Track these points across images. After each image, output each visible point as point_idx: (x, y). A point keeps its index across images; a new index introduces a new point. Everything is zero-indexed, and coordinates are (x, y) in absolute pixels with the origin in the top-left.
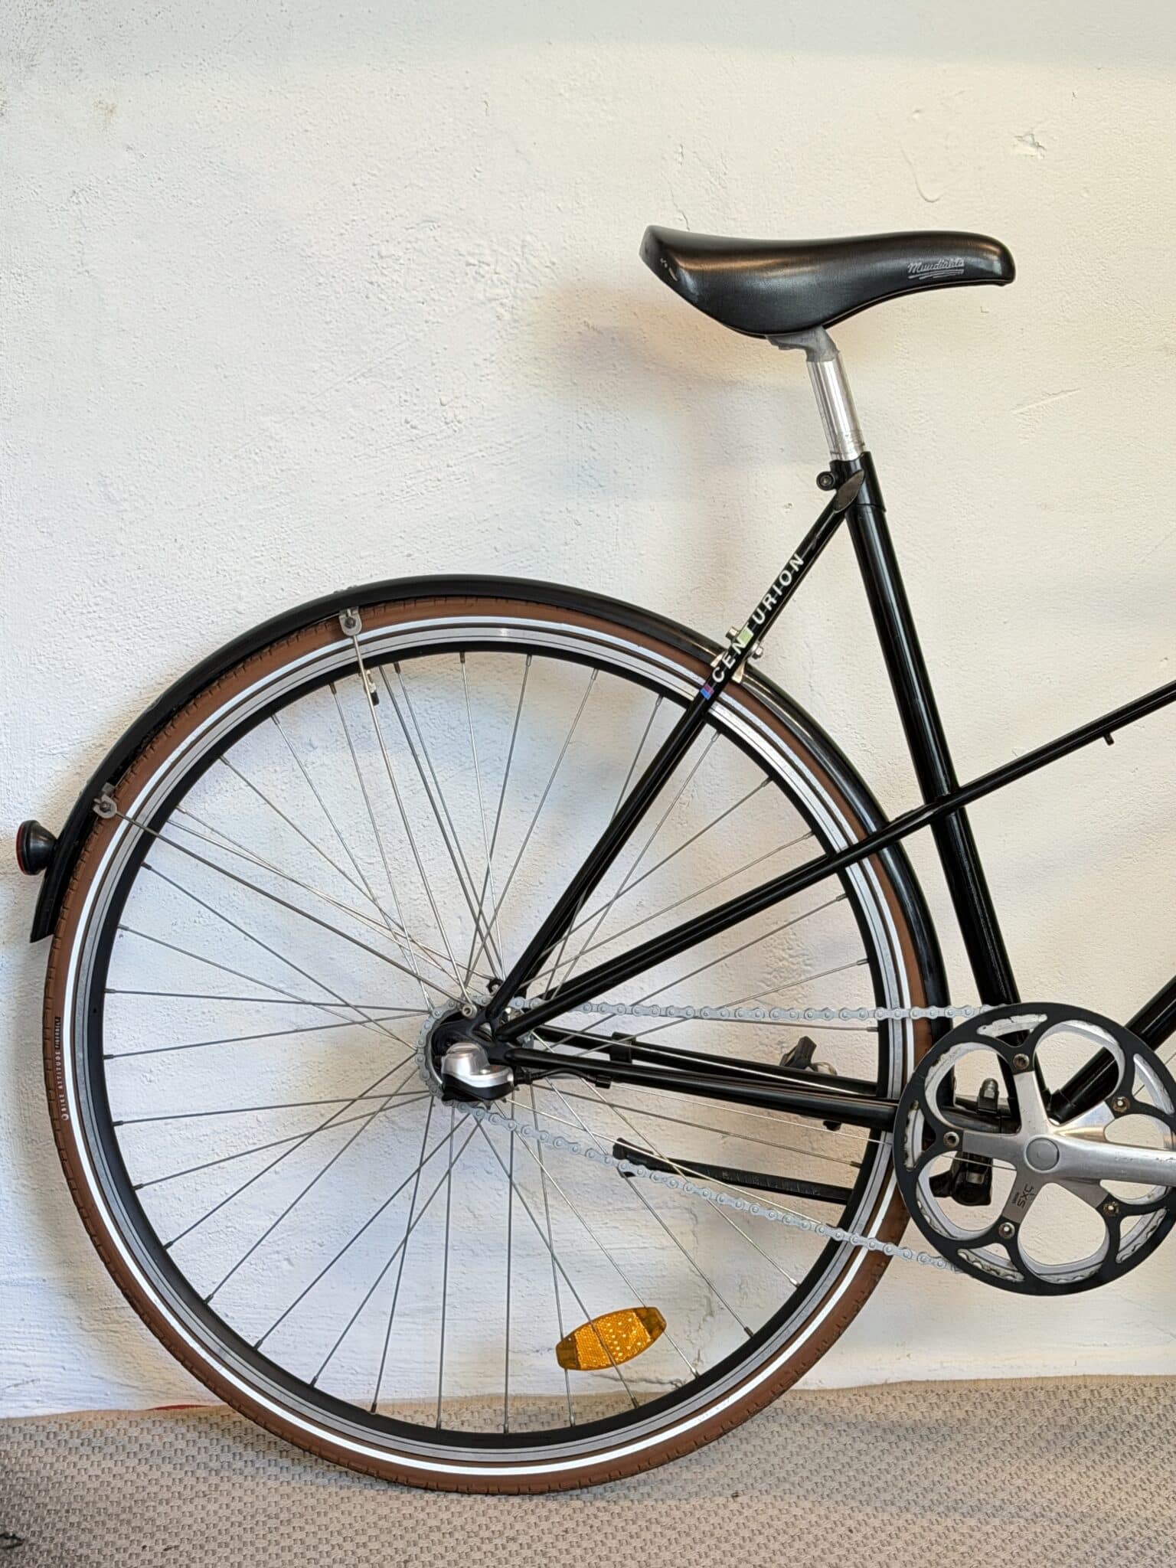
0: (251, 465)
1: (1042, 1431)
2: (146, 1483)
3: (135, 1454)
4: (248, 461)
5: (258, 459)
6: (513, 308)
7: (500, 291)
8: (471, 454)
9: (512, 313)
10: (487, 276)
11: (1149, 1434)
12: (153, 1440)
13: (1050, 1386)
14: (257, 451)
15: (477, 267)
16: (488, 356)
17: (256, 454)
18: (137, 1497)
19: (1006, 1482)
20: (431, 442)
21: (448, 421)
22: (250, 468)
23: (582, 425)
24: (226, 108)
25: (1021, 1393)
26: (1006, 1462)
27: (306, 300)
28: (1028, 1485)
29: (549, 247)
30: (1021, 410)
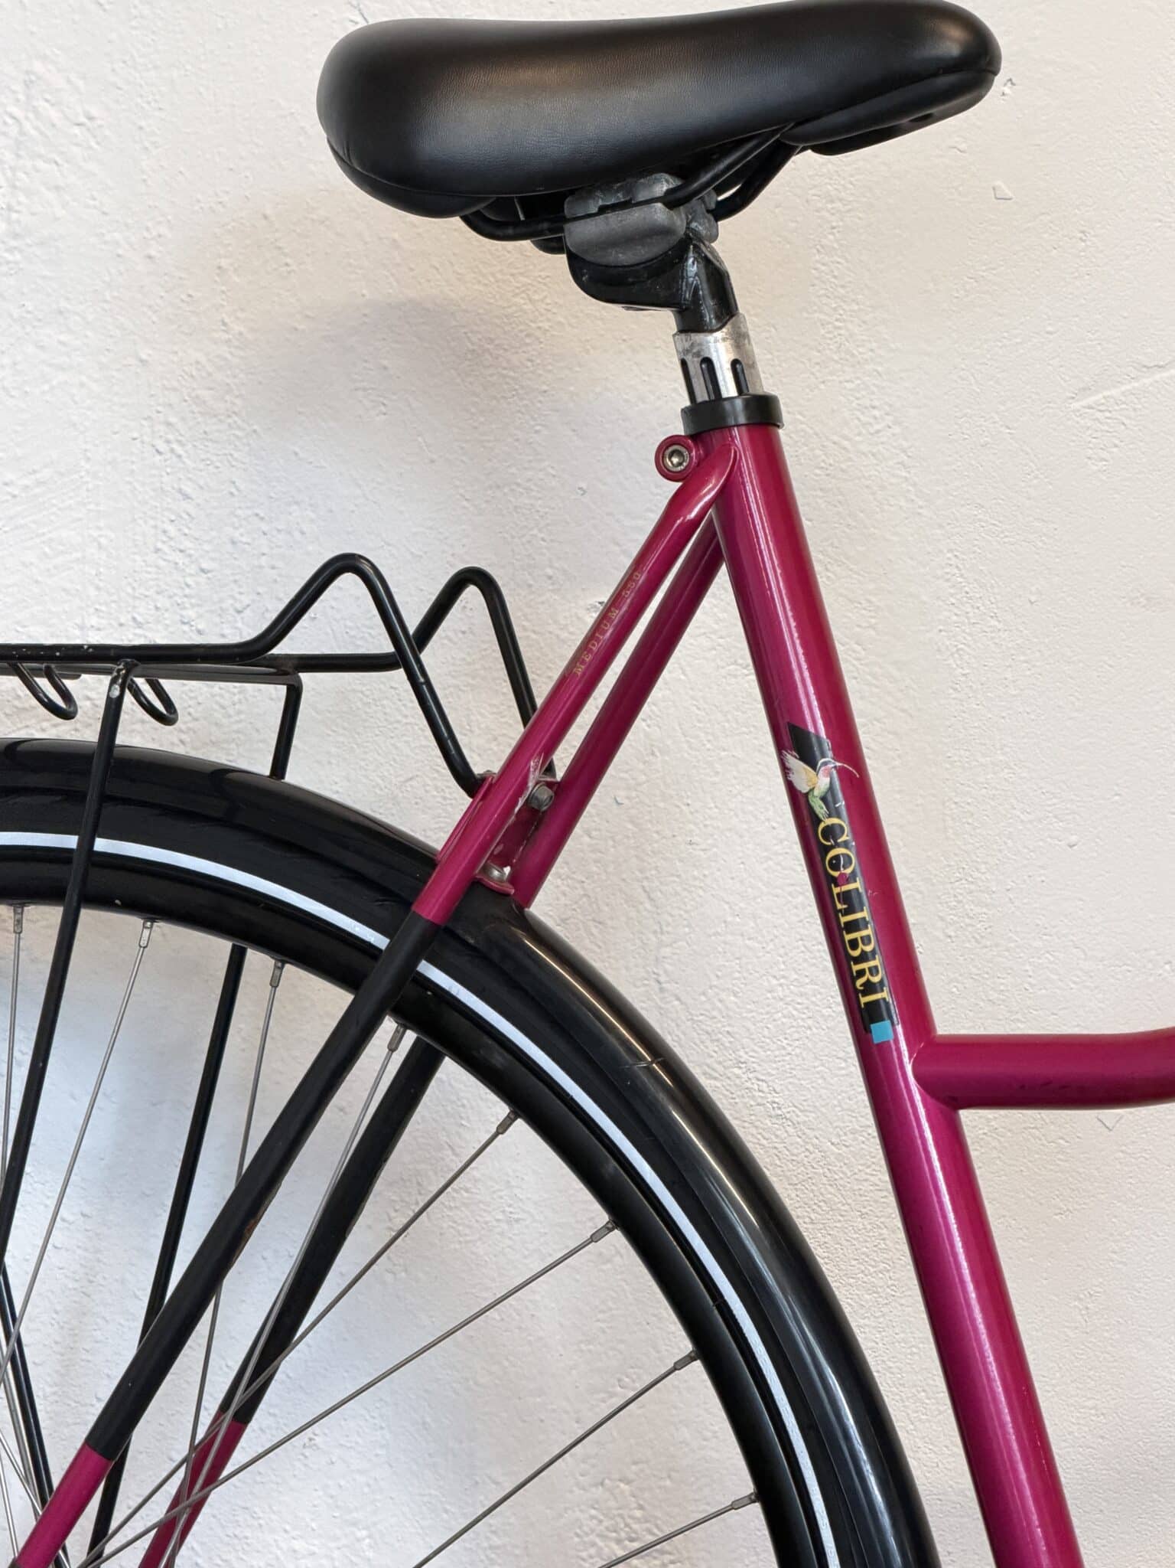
29: (81, 83)
30: (1091, 400)
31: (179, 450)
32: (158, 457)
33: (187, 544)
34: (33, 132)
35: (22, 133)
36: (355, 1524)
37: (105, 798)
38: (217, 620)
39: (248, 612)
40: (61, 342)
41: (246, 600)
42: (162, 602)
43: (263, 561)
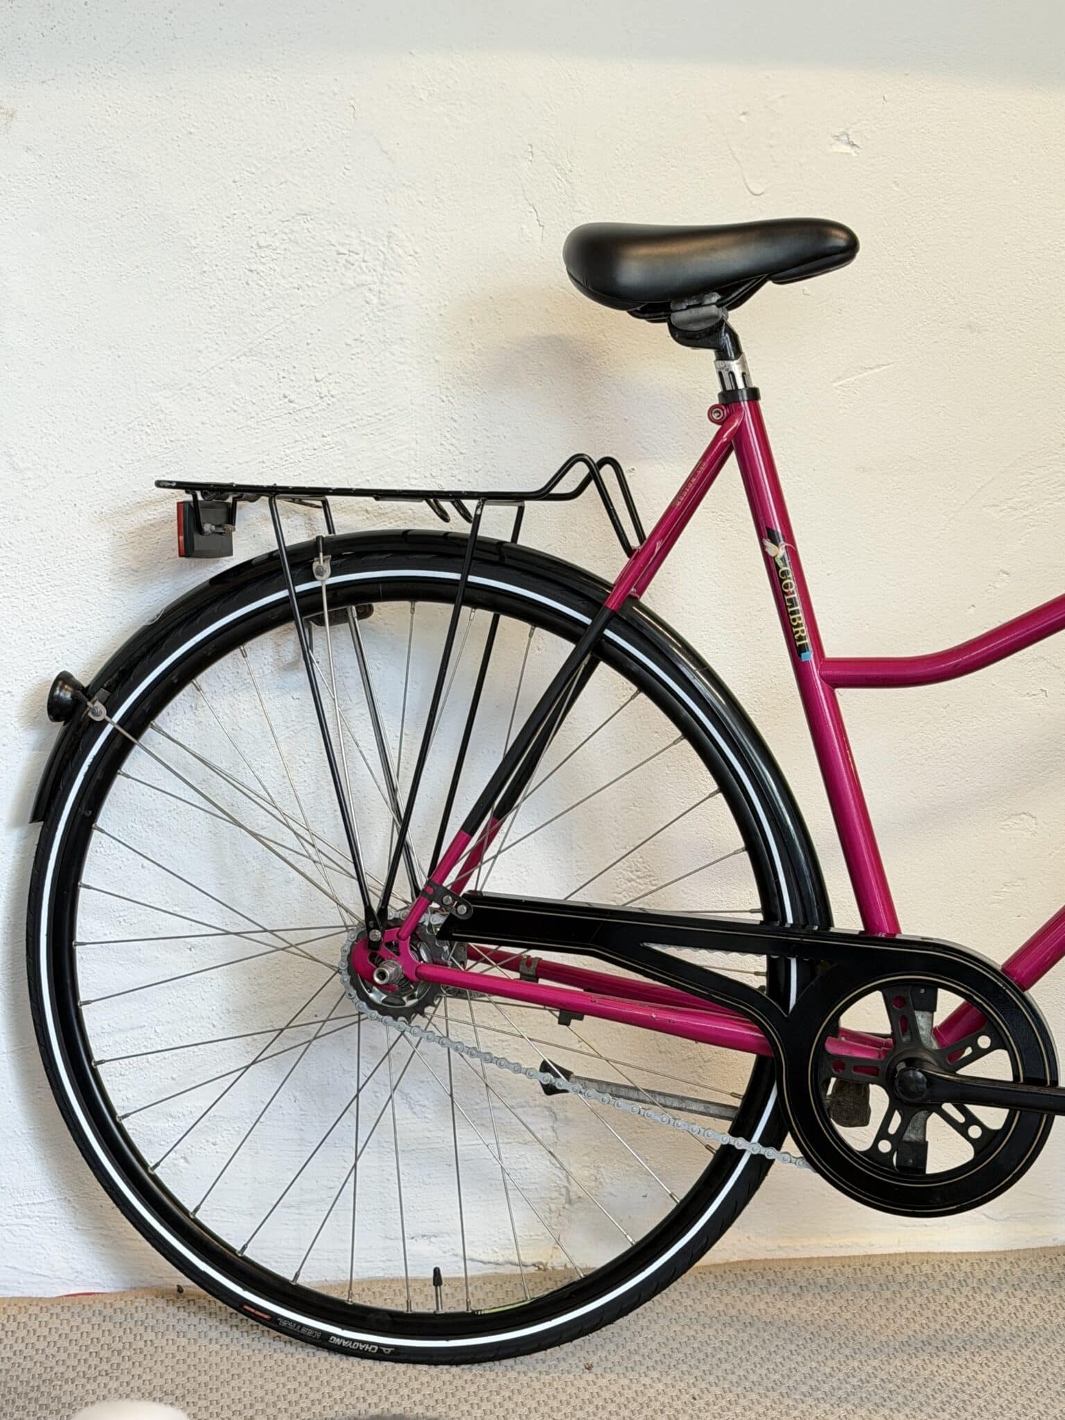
0: (144, 437)
1: (869, 1304)
2: (54, 1363)
3: (45, 1337)
4: (141, 433)
5: (149, 431)
6: (380, 292)
7: (368, 278)
8: (343, 425)
9: (380, 298)
10: (357, 263)
11: (965, 1306)
12: (61, 1324)
13: (876, 1264)
14: (149, 424)
15: (346, 257)
16: (357, 336)
17: (148, 426)
18: (44, 1377)
19: (836, 1352)
20: (308, 413)
21: (323, 395)
22: (142, 439)
23: (444, 398)
24: (117, 112)
25: (850, 1270)
26: (836, 1333)
27: (192, 286)
28: (855, 1353)
29: (412, 238)
30: (841, 383)
31: (452, 400)
32: (442, 403)
33: (454, 441)
34: (391, 259)
35: (386, 259)
36: (520, 865)
37: (473, 558)
38: (467, 475)
39: (480, 472)
40: (402, 352)
41: (480, 466)
42: (444, 467)
43: (488, 449)
